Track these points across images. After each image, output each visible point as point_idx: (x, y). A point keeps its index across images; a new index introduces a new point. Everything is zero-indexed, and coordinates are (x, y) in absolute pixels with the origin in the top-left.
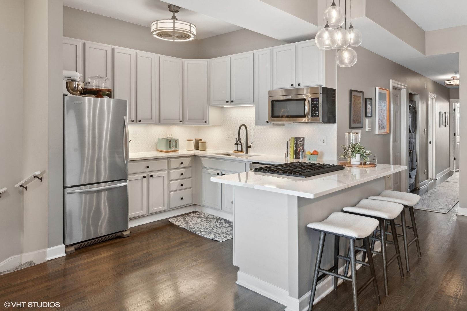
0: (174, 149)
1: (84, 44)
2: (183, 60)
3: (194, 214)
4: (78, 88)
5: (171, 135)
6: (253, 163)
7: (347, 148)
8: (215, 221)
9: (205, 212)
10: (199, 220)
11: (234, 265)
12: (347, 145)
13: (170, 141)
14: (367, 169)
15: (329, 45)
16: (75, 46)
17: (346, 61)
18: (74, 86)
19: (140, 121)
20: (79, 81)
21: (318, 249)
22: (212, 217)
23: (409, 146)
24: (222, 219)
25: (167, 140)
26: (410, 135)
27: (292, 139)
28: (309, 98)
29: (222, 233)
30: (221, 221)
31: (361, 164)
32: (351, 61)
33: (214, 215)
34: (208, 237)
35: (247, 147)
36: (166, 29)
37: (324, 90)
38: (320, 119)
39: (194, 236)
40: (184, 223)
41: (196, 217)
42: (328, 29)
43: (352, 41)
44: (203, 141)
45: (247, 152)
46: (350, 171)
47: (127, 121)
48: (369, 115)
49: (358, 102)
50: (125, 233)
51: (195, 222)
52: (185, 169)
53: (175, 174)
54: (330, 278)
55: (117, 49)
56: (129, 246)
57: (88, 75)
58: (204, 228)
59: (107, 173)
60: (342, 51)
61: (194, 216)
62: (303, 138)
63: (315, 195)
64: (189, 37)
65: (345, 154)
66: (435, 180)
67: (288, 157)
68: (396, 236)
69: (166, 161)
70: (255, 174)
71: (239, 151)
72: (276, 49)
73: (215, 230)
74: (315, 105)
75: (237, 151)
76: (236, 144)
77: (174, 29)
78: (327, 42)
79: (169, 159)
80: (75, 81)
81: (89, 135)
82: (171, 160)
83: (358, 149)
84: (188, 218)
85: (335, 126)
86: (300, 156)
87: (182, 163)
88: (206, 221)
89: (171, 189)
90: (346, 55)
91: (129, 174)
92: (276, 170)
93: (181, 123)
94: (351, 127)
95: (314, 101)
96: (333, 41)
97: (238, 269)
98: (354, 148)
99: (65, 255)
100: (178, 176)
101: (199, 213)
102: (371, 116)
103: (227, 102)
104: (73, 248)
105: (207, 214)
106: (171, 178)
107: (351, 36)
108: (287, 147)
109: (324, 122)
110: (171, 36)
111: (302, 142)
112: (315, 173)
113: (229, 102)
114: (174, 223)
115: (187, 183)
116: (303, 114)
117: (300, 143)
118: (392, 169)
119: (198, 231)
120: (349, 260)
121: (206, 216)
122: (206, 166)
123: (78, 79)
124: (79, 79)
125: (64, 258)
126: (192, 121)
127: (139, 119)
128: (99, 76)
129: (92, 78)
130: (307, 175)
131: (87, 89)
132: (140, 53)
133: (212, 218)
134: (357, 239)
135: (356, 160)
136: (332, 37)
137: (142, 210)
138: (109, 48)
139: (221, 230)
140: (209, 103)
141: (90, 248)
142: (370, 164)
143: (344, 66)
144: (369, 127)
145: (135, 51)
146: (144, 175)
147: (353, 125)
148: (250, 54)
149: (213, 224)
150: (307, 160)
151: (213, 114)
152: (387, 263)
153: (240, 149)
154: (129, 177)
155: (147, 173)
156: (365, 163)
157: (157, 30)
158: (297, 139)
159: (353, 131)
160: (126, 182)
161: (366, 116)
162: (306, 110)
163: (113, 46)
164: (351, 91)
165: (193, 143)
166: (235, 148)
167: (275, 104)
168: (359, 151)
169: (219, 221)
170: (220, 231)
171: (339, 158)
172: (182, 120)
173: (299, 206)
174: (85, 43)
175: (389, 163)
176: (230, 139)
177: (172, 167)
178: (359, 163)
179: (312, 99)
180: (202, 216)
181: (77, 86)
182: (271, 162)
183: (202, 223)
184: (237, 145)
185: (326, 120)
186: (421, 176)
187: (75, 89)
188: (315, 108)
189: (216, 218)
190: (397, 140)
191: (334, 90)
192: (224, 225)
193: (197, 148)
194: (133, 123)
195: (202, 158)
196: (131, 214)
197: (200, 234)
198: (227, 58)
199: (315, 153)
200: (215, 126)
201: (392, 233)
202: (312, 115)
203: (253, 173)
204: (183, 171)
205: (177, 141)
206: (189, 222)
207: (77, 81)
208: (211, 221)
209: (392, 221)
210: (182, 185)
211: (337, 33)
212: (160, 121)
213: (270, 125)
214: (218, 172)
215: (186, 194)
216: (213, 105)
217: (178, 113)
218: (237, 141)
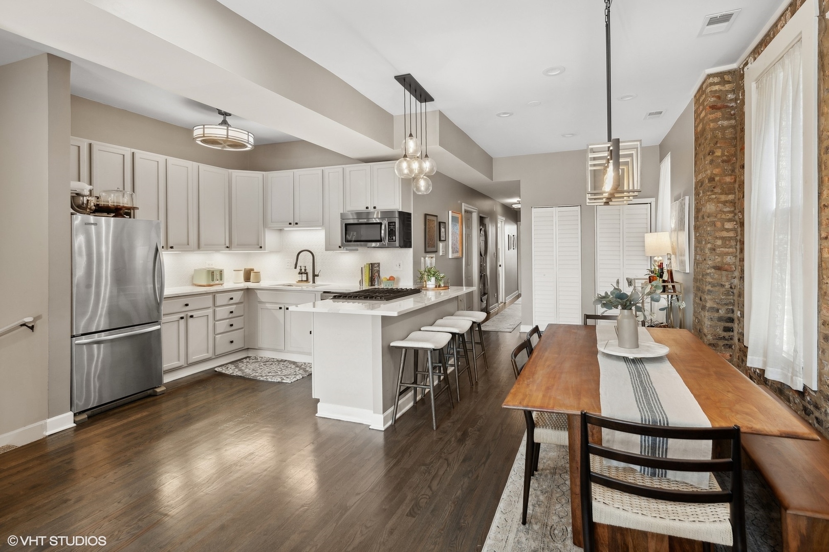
0: (218, 282)
1: (90, 145)
2: (231, 171)
3: (248, 360)
4: (87, 205)
5: (212, 265)
6: (325, 292)
7: (423, 272)
8: (277, 364)
9: (261, 356)
10: (257, 365)
11: (313, 397)
12: (422, 269)
13: (213, 272)
14: (441, 291)
15: (408, 174)
16: (77, 148)
17: (423, 188)
18: (82, 201)
19: (172, 247)
20: (88, 196)
21: (400, 365)
22: (273, 360)
23: (481, 270)
24: (286, 361)
25: (209, 271)
26: (481, 259)
27: (368, 266)
28: (385, 223)
29: (289, 375)
30: (285, 363)
31: (436, 287)
32: (427, 189)
34: (273, 380)
35: (314, 276)
36: (216, 137)
37: (400, 213)
38: (397, 243)
39: (254, 382)
40: (237, 370)
41: (251, 363)
42: (406, 160)
43: (427, 170)
44: (255, 271)
45: (314, 282)
46: (426, 294)
48: (442, 239)
49: (433, 226)
50: (158, 390)
51: (252, 368)
52: (235, 306)
53: (222, 312)
54: (410, 394)
55: (139, 154)
56: (164, 405)
58: (265, 372)
60: (419, 180)
61: (248, 362)
62: (379, 264)
63: (398, 313)
64: (245, 146)
65: (421, 278)
66: (505, 303)
67: (362, 284)
68: (467, 351)
69: (211, 296)
70: (334, 302)
71: (304, 281)
72: (349, 168)
73: (279, 373)
74: (392, 230)
75: (302, 281)
76: (301, 273)
77: (227, 138)
78: (406, 171)
79: (214, 294)
80: (83, 196)
81: (107, 266)
82: (217, 295)
83: (433, 273)
84: (240, 365)
85: (411, 250)
86: (376, 283)
87: (232, 299)
88: (265, 365)
89: (218, 331)
90: (422, 184)
91: (164, 315)
92: (357, 297)
93: (228, 249)
94: (426, 252)
95: (390, 226)
96: (411, 171)
97: (318, 401)
98: (429, 271)
99: (75, 425)
100: (227, 315)
101: (254, 358)
102: (445, 240)
103: (290, 224)
104: (84, 416)
105: (265, 357)
106: (218, 318)
107: (427, 165)
108: (362, 274)
109: (401, 247)
110: (221, 144)
111: (377, 268)
112: (395, 297)
113: (292, 224)
114: (224, 372)
115: (238, 323)
116: (380, 239)
117: (375, 269)
118: (465, 290)
119: (258, 376)
120: (428, 373)
121: (264, 360)
122: (263, 300)
123: (85, 193)
124: (89, 193)
125: (73, 429)
126: (243, 246)
127: (170, 244)
128: (118, 189)
130: (388, 299)
131: (100, 206)
132: (172, 160)
133: (273, 362)
134: (434, 350)
135: (431, 283)
136: (409, 167)
137: (179, 360)
138: (128, 151)
139: (287, 372)
140: (265, 225)
141: (111, 413)
142: (444, 287)
143: (420, 193)
144: (443, 251)
145: (165, 157)
146: (182, 315)
147: (428, 249)
148: (318, 170)
149: (274, 367)
150: (382, 286)
151: (270, 238)
152: (458, 373)
153: (304, 278)
154: (164, 319)
155: (187, 313)
156: (440, 286)
157: (204, 136)
158: (372, 265)
159: (428, 255)
160: (160, 324)
161: (440, 240)
162: (383, 235)
163: (133, 150)
164: (426, 215)
165: (242, 274)
166: (299, 278)
167: (347, 227)
168: (434, 275)
169: (283, 363)
170: (285, 372)
171: (415, 282)
172: (228, 246)
173: (383, 327)
174: (92, 144)
175: (462, 285)
176: (292, 267)
177: (218, 303)
178: (434, 286)
179: (389, 223)
180: (259, 361)
181: (85, 202)
182: (346, 290)
183: (261, 367)
184: (302, 274)
185: (402, 244)
186: (491, 300)
187: (83, 206)
188: (391, 233)
189: (278, 360)
190: (468, 264)
191: (409, 214)
192: (289, 367)
193: (247, 279)
194: (165, 249)
195: (258, 292)
196: (166, 366)
197: (262, 379)
199: (392, 279)
200: (271, 252)
201: (464, 349)
202: (389, 240)
203: (332, 300)
204: (233, 308)
205: (221, 272)
206: (243, 368)
207: (86, 196)
208: (272, 364)
209: (462, 335)
210: (232, 325)
211: (414, 163)
212: (199, 247)
213: (343, 251)
214: (280, 306)
215: (236, 336)
216: (270, 227)
217: (223, 238)
218: (301, 270)
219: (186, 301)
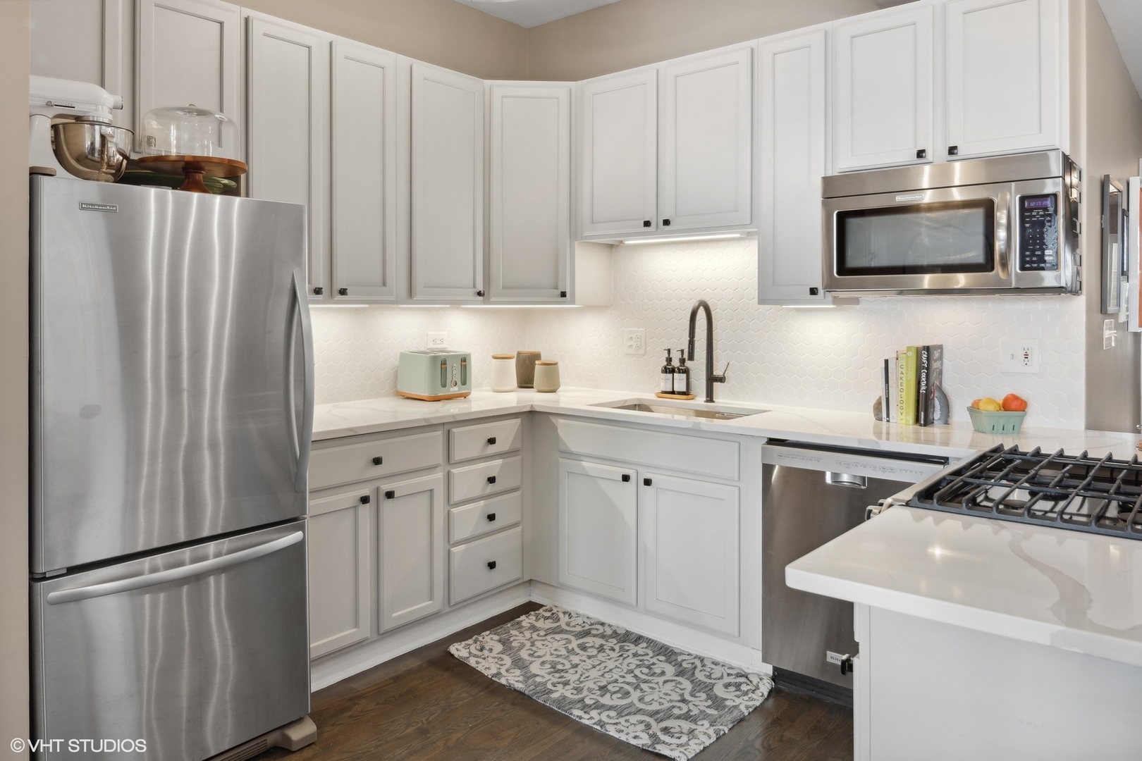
0: (456, 389)
2: (488, 82)
3: (532, 618)
4: (102, 152)
5: (442, 340)
8: (617, 648)
9: (568, 608)
13: (444, 362)
18: (88, 143)
19: (343, 292)
20: (108, 125)
22: (601, 629)
24: (639, 638)
25: (434, 359)
27: (912, 355)
28: (1008, 197)
29: (669, 714)
30: (640, 650)
33: (603, 619)
34: (622, 737)
35: (713, 379)
38: (1063, 275)
40: (508, 661)
41: (542, 633)
45: (710, 397)
47: (303, 291)
50: (296, 734)
51: (549, 658)
52: (501, 460)
53: (469, 479)
55: (263, 22)
57: (148, 102)
58: (591, 685)
59: (223, 502)
61: (534, 628)
62: (941, 347)
67: (888, 415)
69: (439, 434)
71: (680, 393)
74: (1038, 224)
75: (673, 392)
76: (669, 370)
79: (447, 427)
80: (93, 123)
82: (455, 430)
84: (515, 636)
85: (1077, 303)
86: (937, 415)
87: (492, 441)
88: (583, 647)
89: (458, 534)
91: (310, 492)
93: (481, 298)
95: (1031, 209)
100: (479, 487)
101: (548, 614)
103: (647, 224)
105: (578, 615)
106: (457, 496)
108: (887, 381)
111: (939, 364)
113: (653, 224)
114: (472, 662)
115: (507, 510)
117: (935, 366)
119: (573, 703)
121: (577, 624)
122: (574, 447)
123: (106, 117)
124: (110, 117)
126: (518, 290)
127: (339, 284)
128: (192, 107)
129: (164, 114)
132: (345, 45)
133: (603, 636)
137: (356, 625)
138: (233, 14)
140: (575, 232)
145: (328, 37)
146: (365, 492)
148: (736, 52)
149: (617, 666)
151: (589, 269)
153: (680, 386)
155: (376, 484)
158: (931, 352)
160: (302, 528)
163: (248, 12)
165: (511, 368)
166: (664, 382)
167: (844, 223)
169: (632, 648)
170: (653, 698)
172: (482, 290)
176: (641, 352)
177: (457, 455)
179: (1023, 199)
180: (564, 626)
181: (98, 145)
183: (575, 659)
184: (673, 371)
187: (90, 157)
188: (1036, 235)
189: (615, 632)
192: (658, 671)
193: (526, 381)
194: (319, 297)
195: (561, 422)
196: (317, 645)
197: (586, 720)
198: (645, 74)
199: (1015, 403)
200: (588, 308)
202: (1022, 263)
204: (494, 467)
205: (465, 361)
206: (524, 654)
207: (101, 124)
208: (601, 649)
210: (491, 517)
212: (411, 293)
213: (824, 302)
214: (626, 472)
215: (502, 545)
216: (587, 237)
217: (466, 270)
218: (669, 360)
219: (375, 447)
